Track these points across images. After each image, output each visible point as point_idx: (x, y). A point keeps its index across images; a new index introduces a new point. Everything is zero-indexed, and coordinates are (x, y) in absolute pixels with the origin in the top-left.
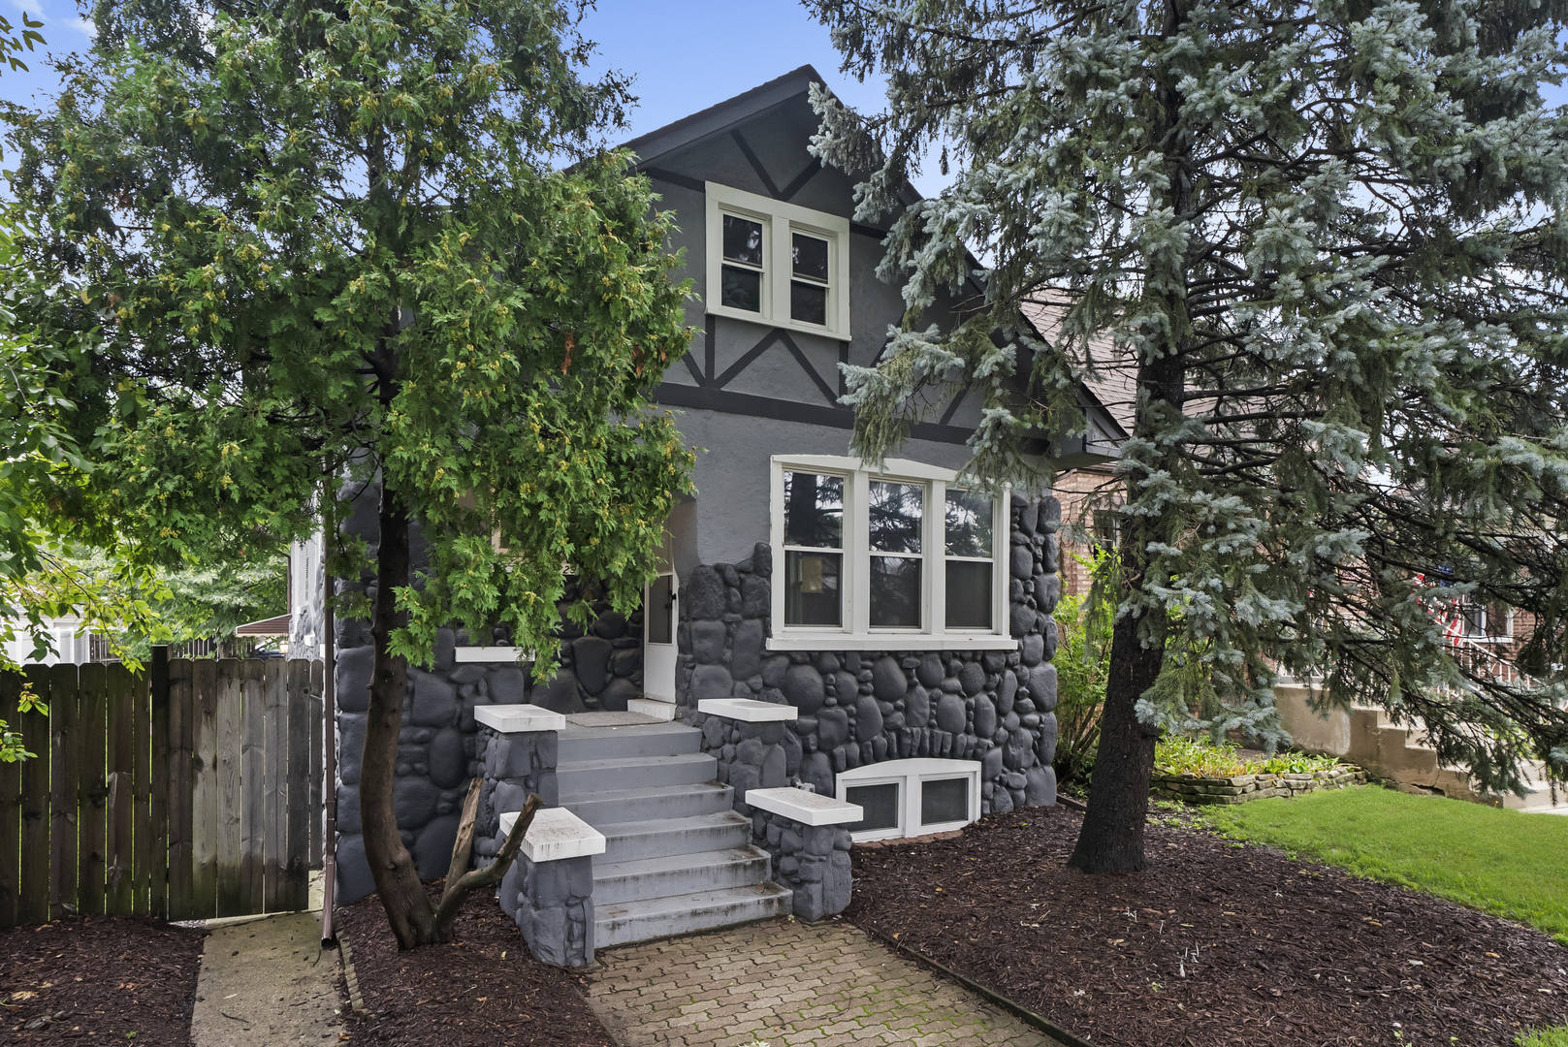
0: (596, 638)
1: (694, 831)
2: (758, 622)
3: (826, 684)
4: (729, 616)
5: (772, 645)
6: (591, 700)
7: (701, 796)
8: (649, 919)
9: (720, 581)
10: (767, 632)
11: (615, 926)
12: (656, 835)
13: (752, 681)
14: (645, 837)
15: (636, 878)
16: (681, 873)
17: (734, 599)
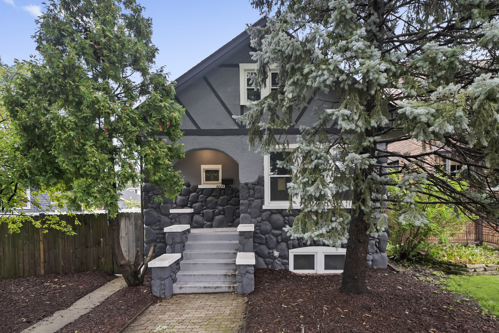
0: (231, 206)
1: (219, 263)
2: (259, 200)
3: (284, 220)
4: (250, 199)
5: (264, 207)
6: (229, 224)
7: (228, 253)
8: (191, 287)
9: (247, 188)
10: (263, 203)
11: (181, 288)
12: (208, 264)
13: (258, 219)
14: (204, 264)
15: (194, 275)
16: (208, 275)
17: (251, 193)
